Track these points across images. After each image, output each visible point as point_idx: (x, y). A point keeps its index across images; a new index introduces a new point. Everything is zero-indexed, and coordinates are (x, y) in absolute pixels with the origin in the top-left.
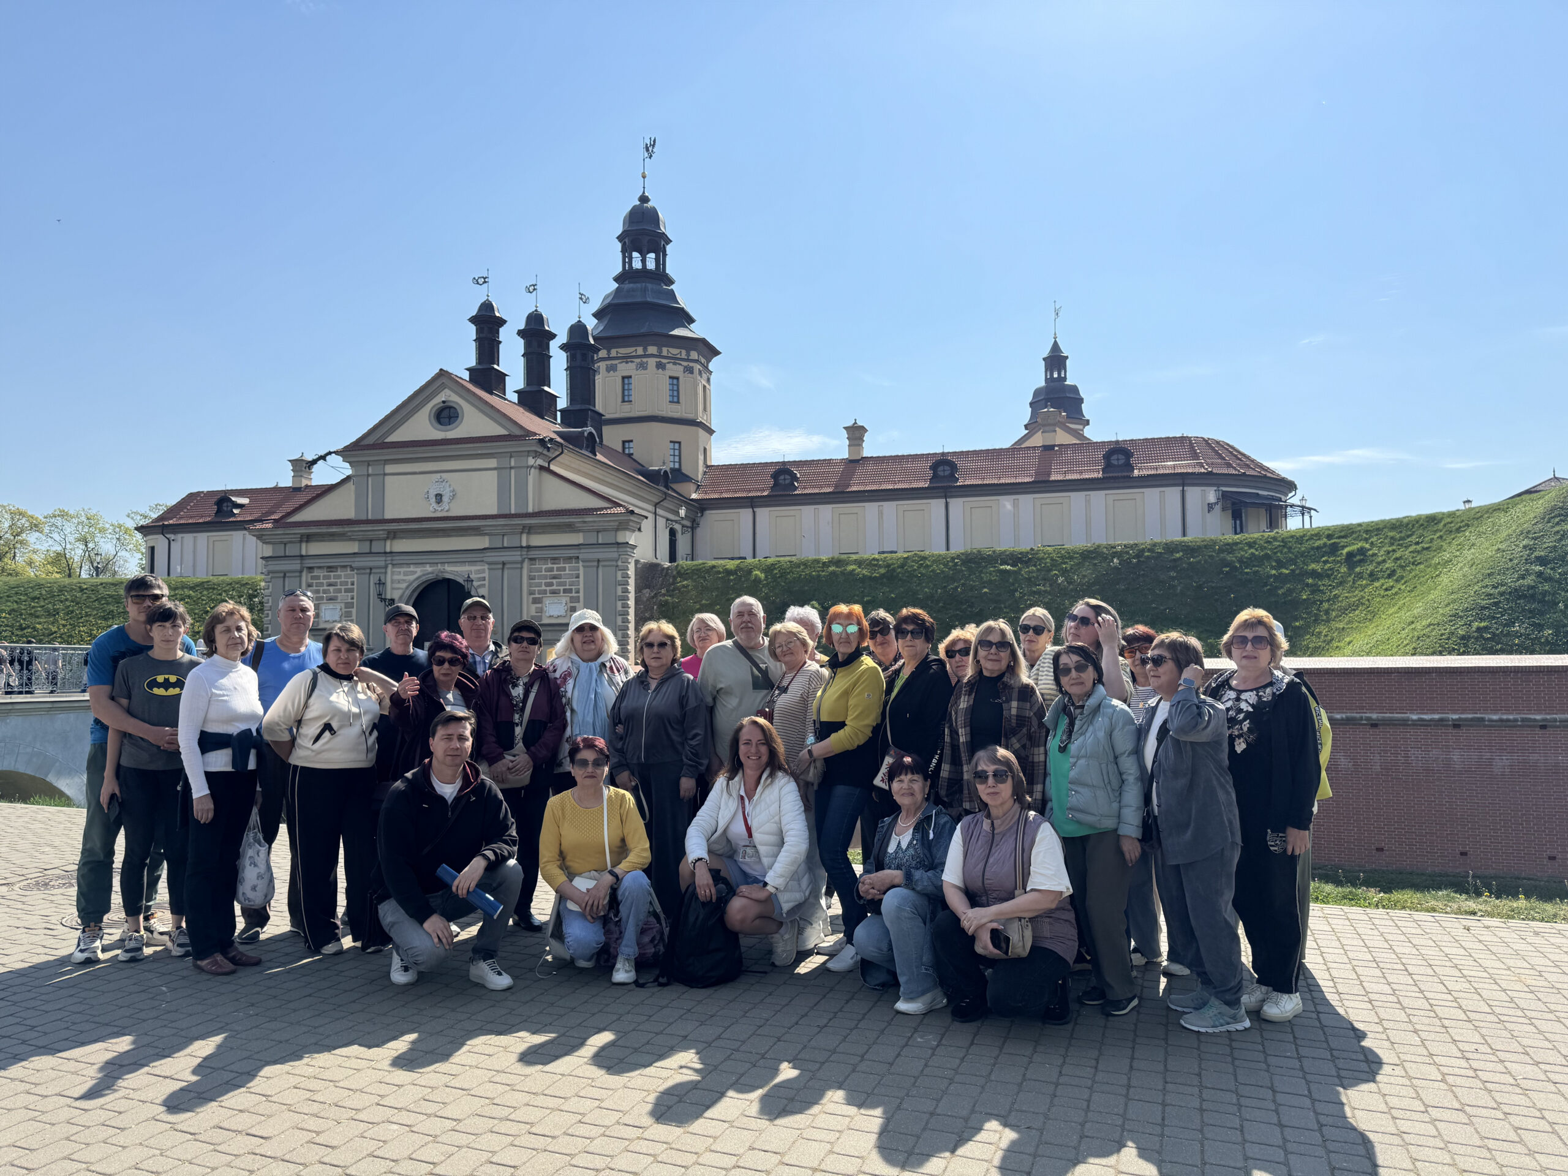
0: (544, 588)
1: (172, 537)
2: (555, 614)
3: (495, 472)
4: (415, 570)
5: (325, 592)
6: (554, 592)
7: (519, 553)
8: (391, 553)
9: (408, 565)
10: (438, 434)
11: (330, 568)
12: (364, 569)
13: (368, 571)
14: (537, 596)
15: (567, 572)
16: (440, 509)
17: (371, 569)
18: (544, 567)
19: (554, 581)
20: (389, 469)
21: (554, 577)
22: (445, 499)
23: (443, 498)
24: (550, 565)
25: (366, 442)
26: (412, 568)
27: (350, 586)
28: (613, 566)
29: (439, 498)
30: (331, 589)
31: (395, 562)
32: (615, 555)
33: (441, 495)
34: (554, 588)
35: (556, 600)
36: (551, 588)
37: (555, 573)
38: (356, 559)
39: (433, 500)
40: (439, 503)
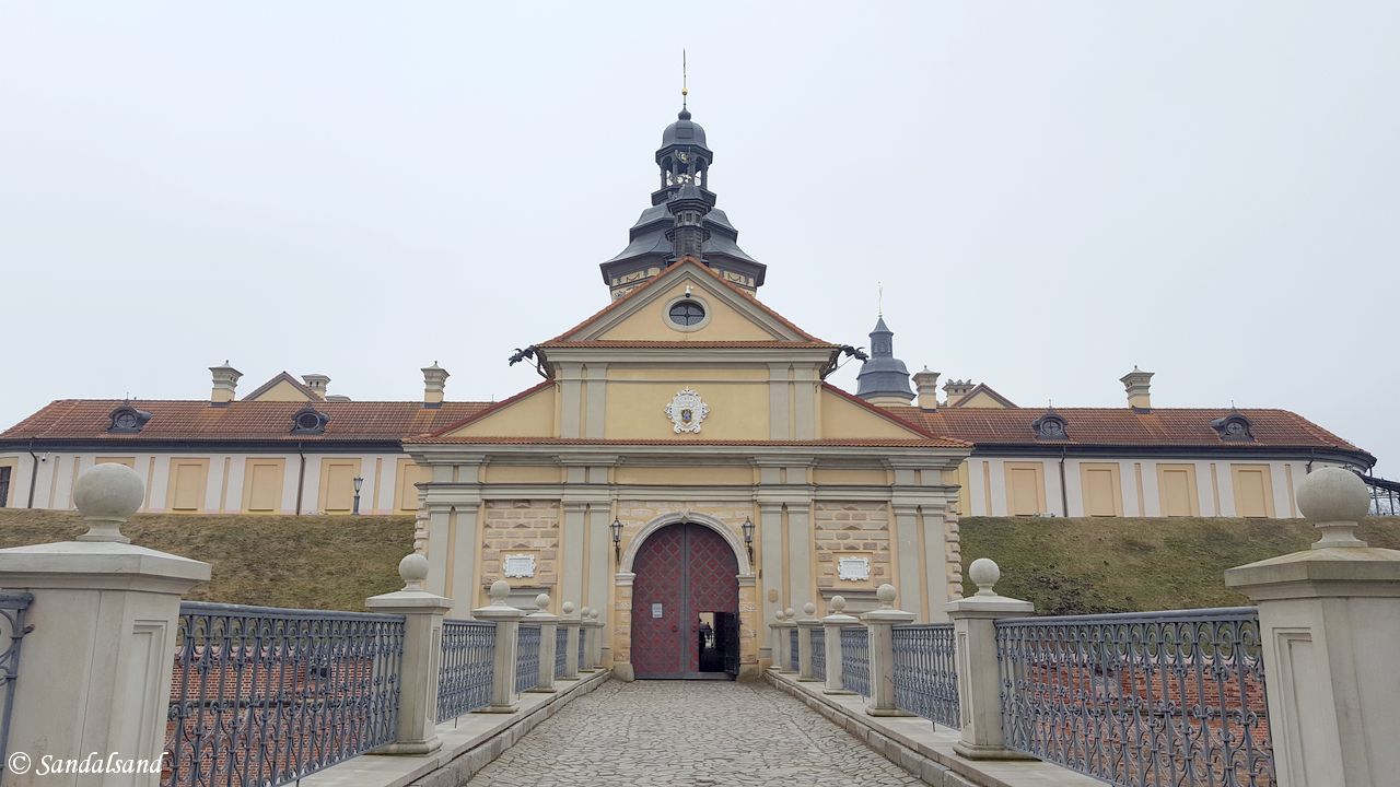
0: (836, 541)
1: (43, 456)
2: (854, 577)
3: (766, 387)
4: (652, 509)
5: (511, 536)
6: (852, 549)
7: (806, 492)
8: (617, 485)
9: (642, 502)
10: (673, 332)
11: (519, 503)
12: (578, 505)
13: (584, 508)
14: (826, 551)
15: (868, 521)
16: (687, 430)
17: (588, 505)
18: (835, 513)
19: (849, 532)
20: (614, 375)
21: (851, 528)
22: (697, 417)
23: (694, 415)
24: (843, 511)
25: (574, 339)
26: (648, 506)
27: (549, 529)
28: (940, 515)
29: (687, 416)
30: (521, 531)
31: (621, 498)
32: (943, 502)
33: (691, 413)
34: (850, 542)
35: (854, 558)
36: (845, 541)
37: (851, 522)
38: (566, 492)
39: (678, 418)
40: (687, 422)
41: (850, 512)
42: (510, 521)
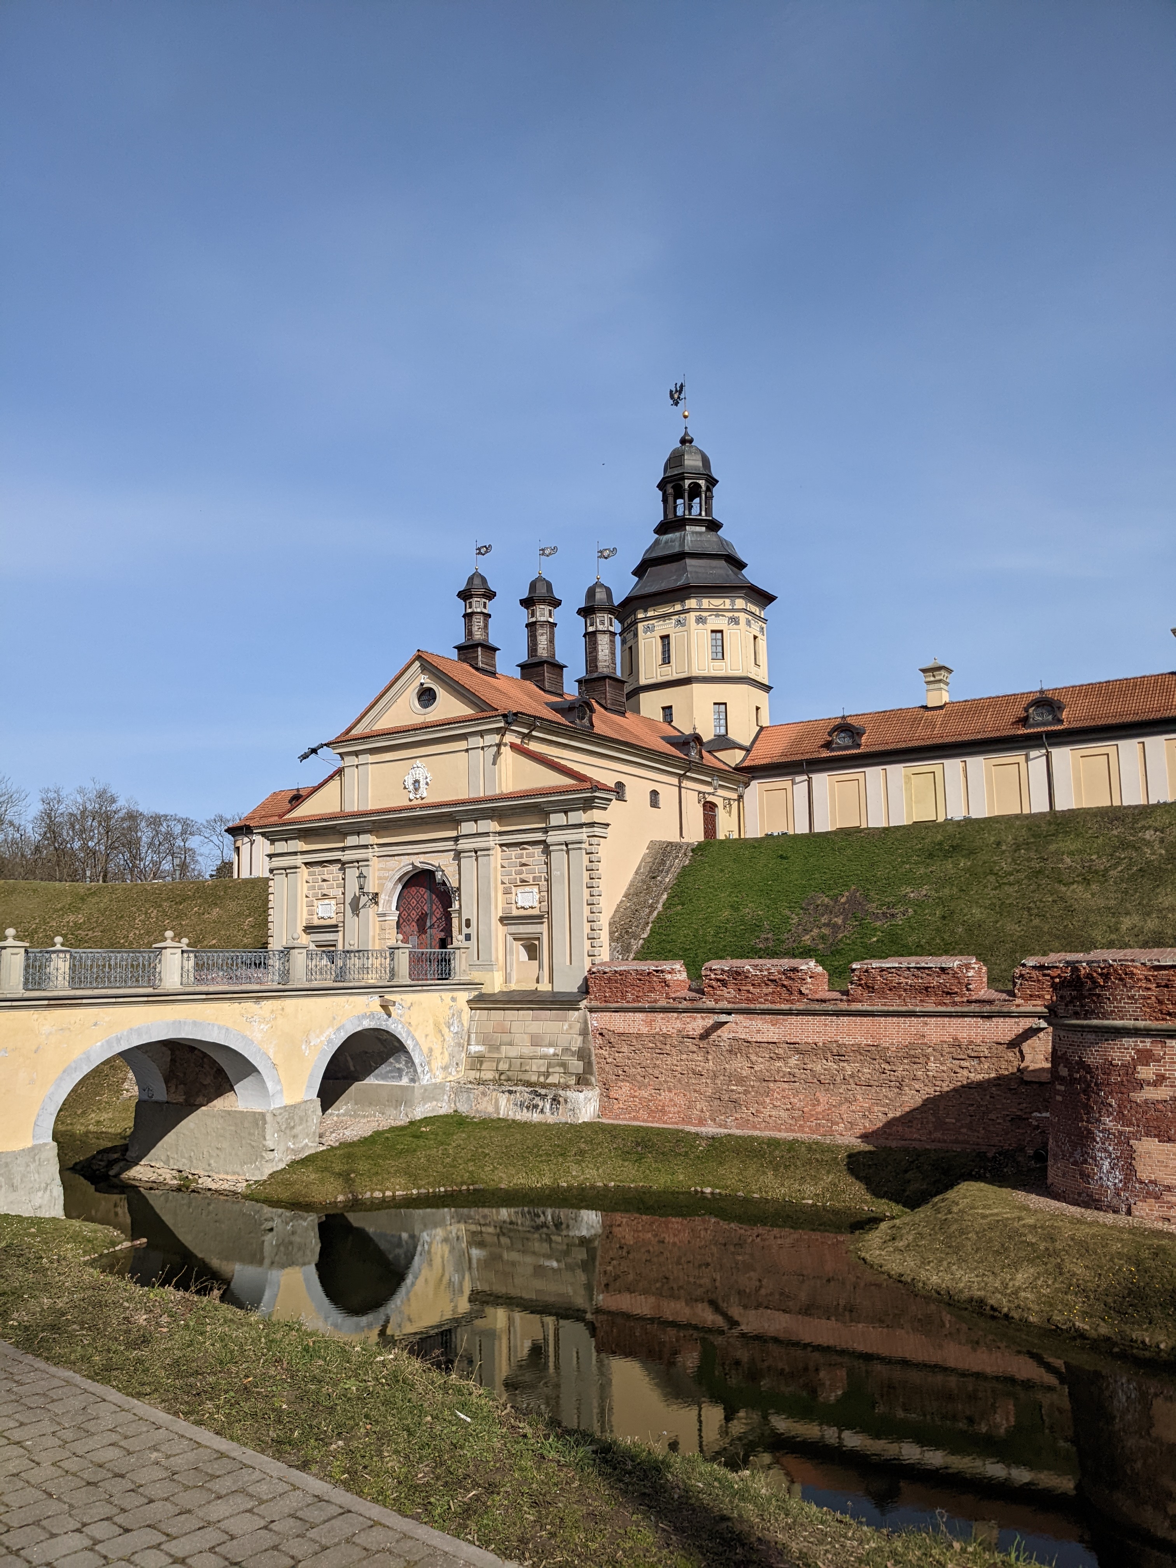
0: (514, 876)
2: (526, 905)
3: (467, 754)
4: (398, 861)
5: (320, 888)
6: (525, 882)
8: (374, 844)
9: (393, 856)
10: (417, 718)
11: (323, 864)
12: (352, 862)
13: (356, 864)
14: (508, 885)
15: (536, 857)
17: (358, 862)
18: (514, 853)
19: (524, 868)
20: (374, 758)
21: (524, 865)
22: (422, 786)
23: (421, 784)
24: (519, 851)
26: (395, 860)
27: (340, 881)
29: (416, 785)
30: (325, 884)
31: (379, 854)
33: (419, 782)
34: (523, 876)
35: (527, 889)
36: (521, 876)
37: (524, 861)
38: (346, 852)
39: (411, 788)
40: (417, 790)
41: (524, 852)
42: (319, 877)
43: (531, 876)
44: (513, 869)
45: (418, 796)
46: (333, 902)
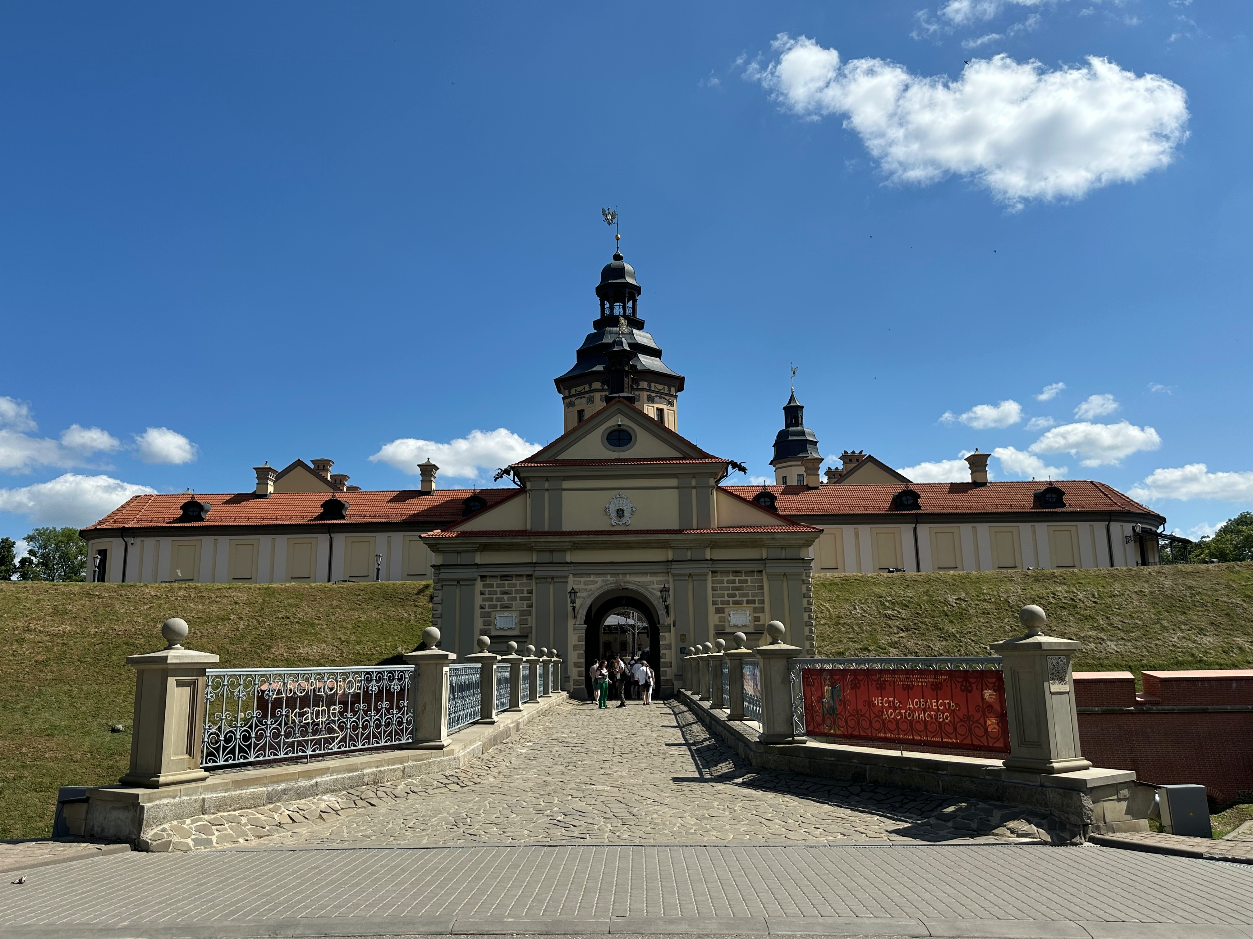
0: (726, 598)
1: (131, 541)
2: (740, 623)
3: (676, 491)
4: (596, 579)
5: (498, 600)
6: (736, 603)
7: (706, 566)
8: (571, 563)
9: (589, 575)
10: (609, 452)
11: (504, 577)
12: (546, 578)
13: (550, 580)
14: (720, 606)
15: (749, 584)
17: (552, 578)
18: (726, 579)
19: (737, 592)
20: (566, 484)
21: (738, 589)
22: (627, 514)
23: (625, 512)
24: (731, 578)
26: (592, 578)
27: (526, 595)
28: (798, 580)
29: (620, 513)
30: (505, 597)
31: (575, 572)
32: (800, 570)
33: (623, 511)
34: (737, 599)
35: (739, 610)
36: (733, 599)
37: (738, 585)
38: (537, 569)
39: (614, 515)
40: (620, 518)
41: (737, 578)
42: (498, 590)
43: (745, 599)
44: (726, 592)
45: (621, 523)
46: (514, 615)
